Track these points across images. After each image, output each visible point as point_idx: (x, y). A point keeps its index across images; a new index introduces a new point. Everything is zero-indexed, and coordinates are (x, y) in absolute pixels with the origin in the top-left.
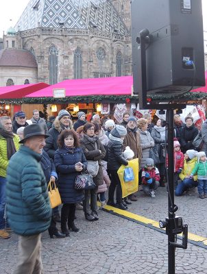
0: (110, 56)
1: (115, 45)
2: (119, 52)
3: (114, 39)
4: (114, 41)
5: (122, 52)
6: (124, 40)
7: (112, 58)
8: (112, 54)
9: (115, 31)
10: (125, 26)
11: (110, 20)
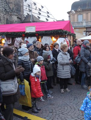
0: (3, 21)
1: (5, 16)
2: (7, 19)
3: (5, 13)
4: (5, 14)
5: (9, 19)
6: (10, 14)
7: (4, 22)
8: (4, 20)
9: (5, 10)
10: (10, 8)
11: (3, 5)
